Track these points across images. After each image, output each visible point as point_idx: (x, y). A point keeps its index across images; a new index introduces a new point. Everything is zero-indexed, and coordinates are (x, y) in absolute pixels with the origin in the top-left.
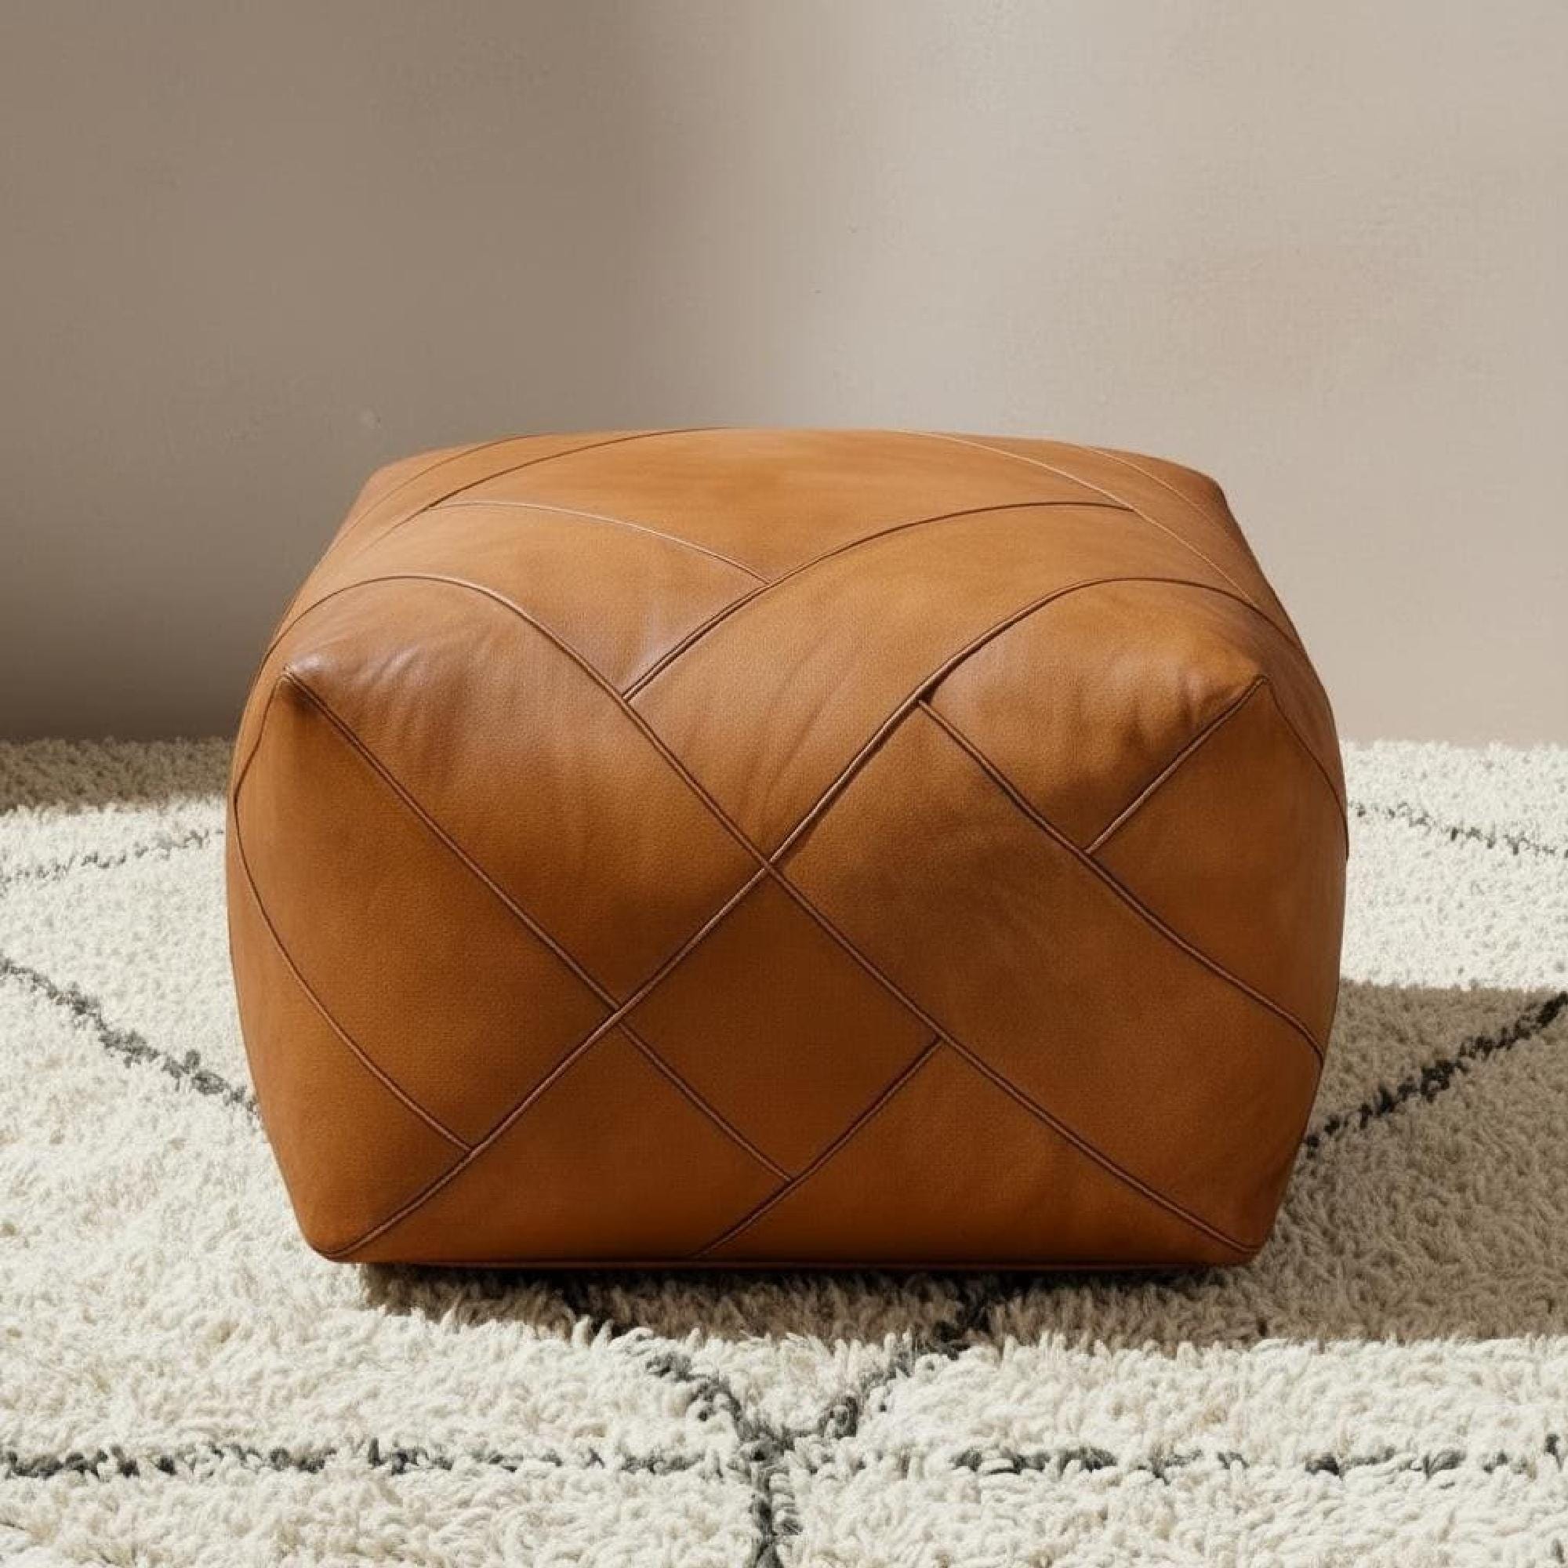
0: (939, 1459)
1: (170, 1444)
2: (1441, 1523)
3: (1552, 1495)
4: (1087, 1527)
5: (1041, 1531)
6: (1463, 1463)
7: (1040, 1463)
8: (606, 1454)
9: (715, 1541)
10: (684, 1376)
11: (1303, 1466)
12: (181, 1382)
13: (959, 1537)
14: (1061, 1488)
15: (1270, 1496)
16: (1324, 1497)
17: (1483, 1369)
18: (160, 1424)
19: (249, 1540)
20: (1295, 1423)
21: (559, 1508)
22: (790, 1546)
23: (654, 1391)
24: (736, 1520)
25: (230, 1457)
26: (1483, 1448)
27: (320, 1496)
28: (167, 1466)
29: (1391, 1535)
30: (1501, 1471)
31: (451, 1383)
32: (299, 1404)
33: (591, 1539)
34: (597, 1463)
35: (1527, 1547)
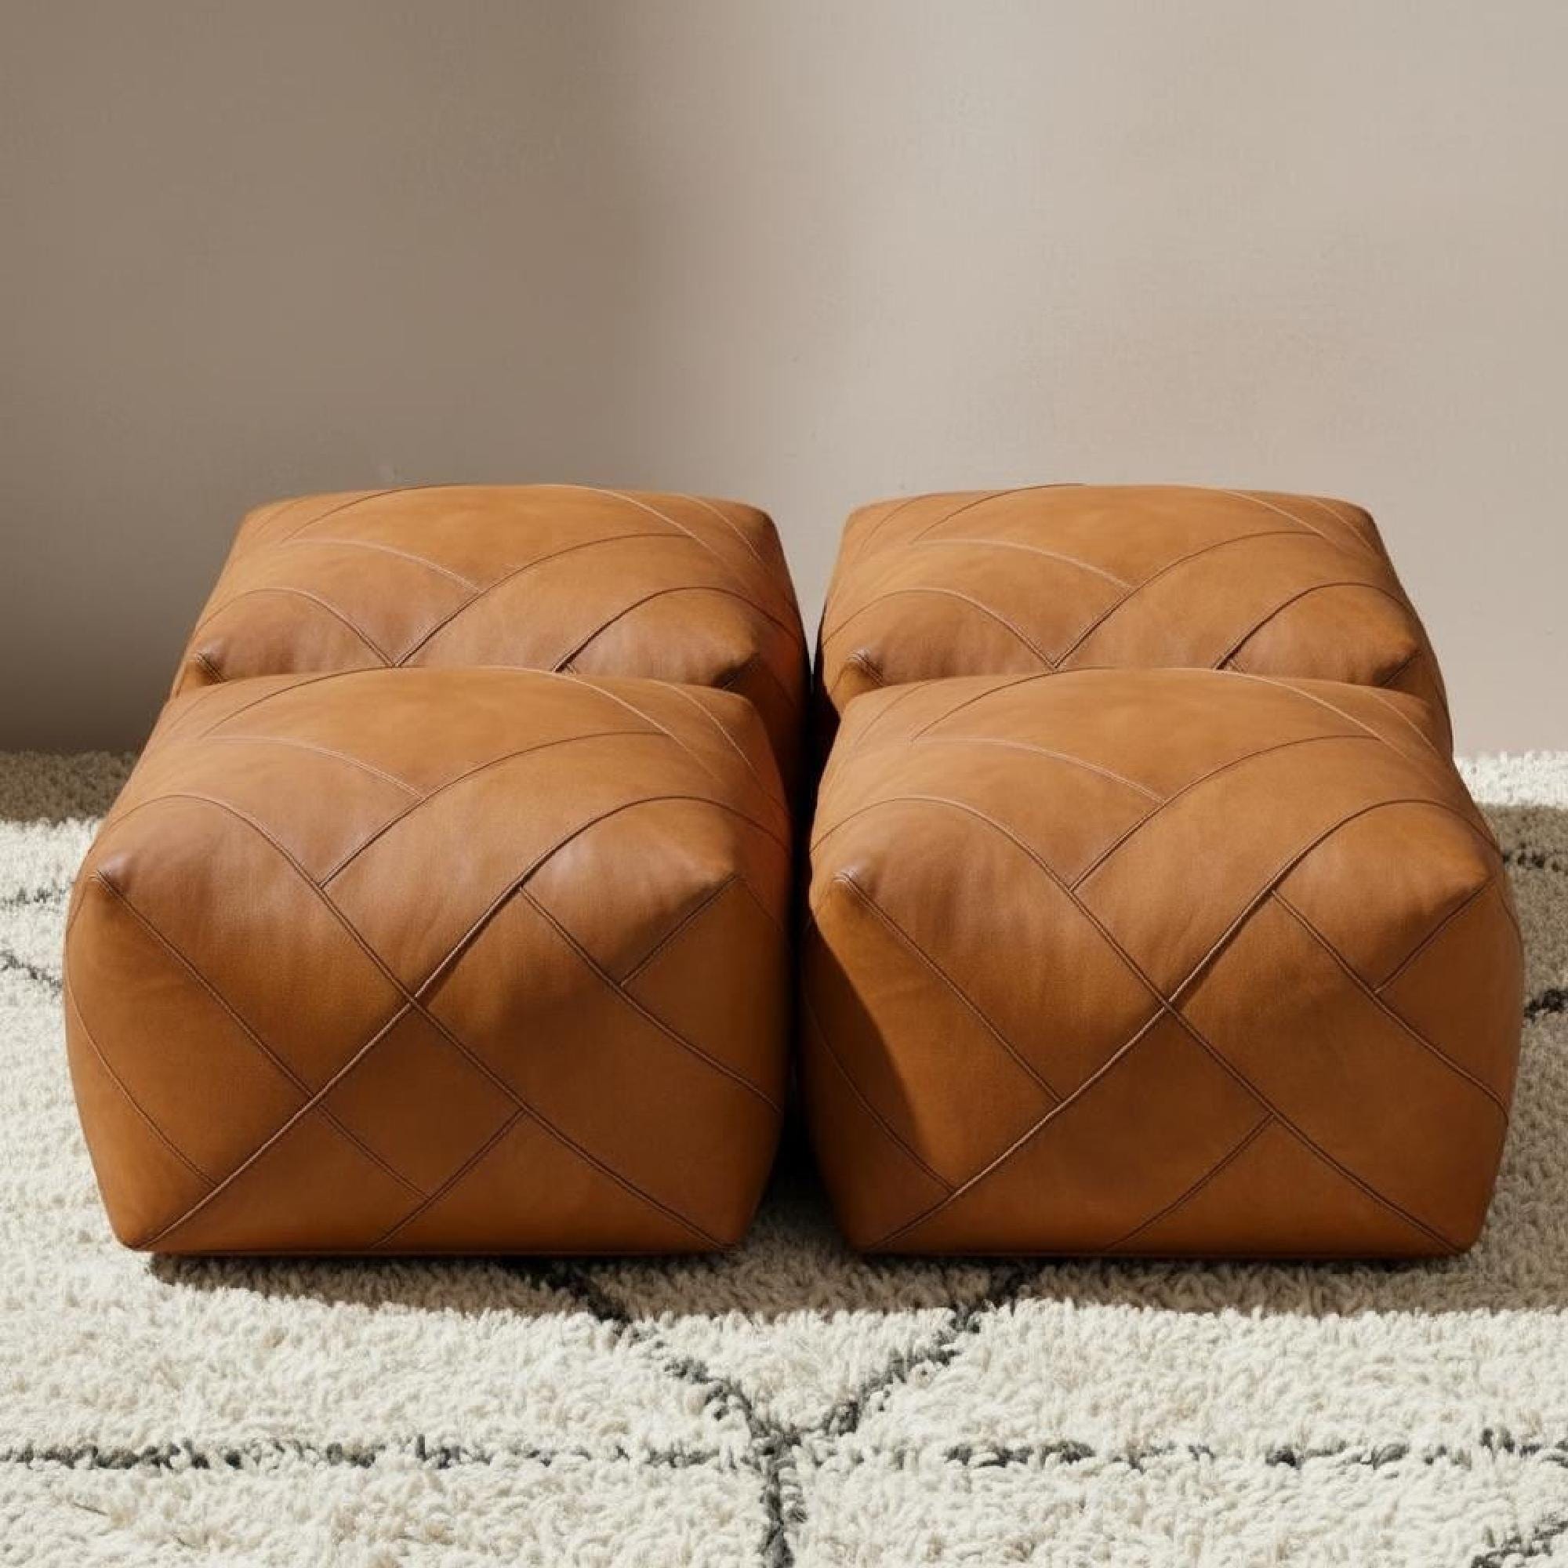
0: (933, 1454)
1: (235, 1439)
2: (1384, 1510)
3: (1486, 1484)
4: (1067, 1515)
5: (1025, 1518)
6: (1407, 1456)
7: (1024, 1455)
8: (631, 1450)
9: (730, 1527)
10: (700, 1378)
11: (1262, 1458)
12: (242, 1384)
13: (951, 1524)
14: (1042, 1479)
15: (1234, 1484)
16: (1283, 1487)
17: (1430, 1370)
18: (227, 1421)
19: (309, 1527)
20: (1258, 1419)
21: (590, 1498)
22: (797, 1534)
23: (674, 1392)
24: (748, 1507)
25: (291, 1452)
26: (1424, 1443)
27: (373, 1487)
28: (234, 1461)
29: (1340, 1521)
30: (1442, 1462)
31: (484, 1386)
32: (349, 1404)
33: (619, 1527)
34: (622, 1457)
35: (1461, 1532)
